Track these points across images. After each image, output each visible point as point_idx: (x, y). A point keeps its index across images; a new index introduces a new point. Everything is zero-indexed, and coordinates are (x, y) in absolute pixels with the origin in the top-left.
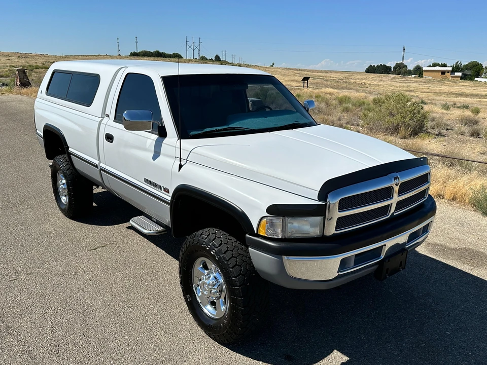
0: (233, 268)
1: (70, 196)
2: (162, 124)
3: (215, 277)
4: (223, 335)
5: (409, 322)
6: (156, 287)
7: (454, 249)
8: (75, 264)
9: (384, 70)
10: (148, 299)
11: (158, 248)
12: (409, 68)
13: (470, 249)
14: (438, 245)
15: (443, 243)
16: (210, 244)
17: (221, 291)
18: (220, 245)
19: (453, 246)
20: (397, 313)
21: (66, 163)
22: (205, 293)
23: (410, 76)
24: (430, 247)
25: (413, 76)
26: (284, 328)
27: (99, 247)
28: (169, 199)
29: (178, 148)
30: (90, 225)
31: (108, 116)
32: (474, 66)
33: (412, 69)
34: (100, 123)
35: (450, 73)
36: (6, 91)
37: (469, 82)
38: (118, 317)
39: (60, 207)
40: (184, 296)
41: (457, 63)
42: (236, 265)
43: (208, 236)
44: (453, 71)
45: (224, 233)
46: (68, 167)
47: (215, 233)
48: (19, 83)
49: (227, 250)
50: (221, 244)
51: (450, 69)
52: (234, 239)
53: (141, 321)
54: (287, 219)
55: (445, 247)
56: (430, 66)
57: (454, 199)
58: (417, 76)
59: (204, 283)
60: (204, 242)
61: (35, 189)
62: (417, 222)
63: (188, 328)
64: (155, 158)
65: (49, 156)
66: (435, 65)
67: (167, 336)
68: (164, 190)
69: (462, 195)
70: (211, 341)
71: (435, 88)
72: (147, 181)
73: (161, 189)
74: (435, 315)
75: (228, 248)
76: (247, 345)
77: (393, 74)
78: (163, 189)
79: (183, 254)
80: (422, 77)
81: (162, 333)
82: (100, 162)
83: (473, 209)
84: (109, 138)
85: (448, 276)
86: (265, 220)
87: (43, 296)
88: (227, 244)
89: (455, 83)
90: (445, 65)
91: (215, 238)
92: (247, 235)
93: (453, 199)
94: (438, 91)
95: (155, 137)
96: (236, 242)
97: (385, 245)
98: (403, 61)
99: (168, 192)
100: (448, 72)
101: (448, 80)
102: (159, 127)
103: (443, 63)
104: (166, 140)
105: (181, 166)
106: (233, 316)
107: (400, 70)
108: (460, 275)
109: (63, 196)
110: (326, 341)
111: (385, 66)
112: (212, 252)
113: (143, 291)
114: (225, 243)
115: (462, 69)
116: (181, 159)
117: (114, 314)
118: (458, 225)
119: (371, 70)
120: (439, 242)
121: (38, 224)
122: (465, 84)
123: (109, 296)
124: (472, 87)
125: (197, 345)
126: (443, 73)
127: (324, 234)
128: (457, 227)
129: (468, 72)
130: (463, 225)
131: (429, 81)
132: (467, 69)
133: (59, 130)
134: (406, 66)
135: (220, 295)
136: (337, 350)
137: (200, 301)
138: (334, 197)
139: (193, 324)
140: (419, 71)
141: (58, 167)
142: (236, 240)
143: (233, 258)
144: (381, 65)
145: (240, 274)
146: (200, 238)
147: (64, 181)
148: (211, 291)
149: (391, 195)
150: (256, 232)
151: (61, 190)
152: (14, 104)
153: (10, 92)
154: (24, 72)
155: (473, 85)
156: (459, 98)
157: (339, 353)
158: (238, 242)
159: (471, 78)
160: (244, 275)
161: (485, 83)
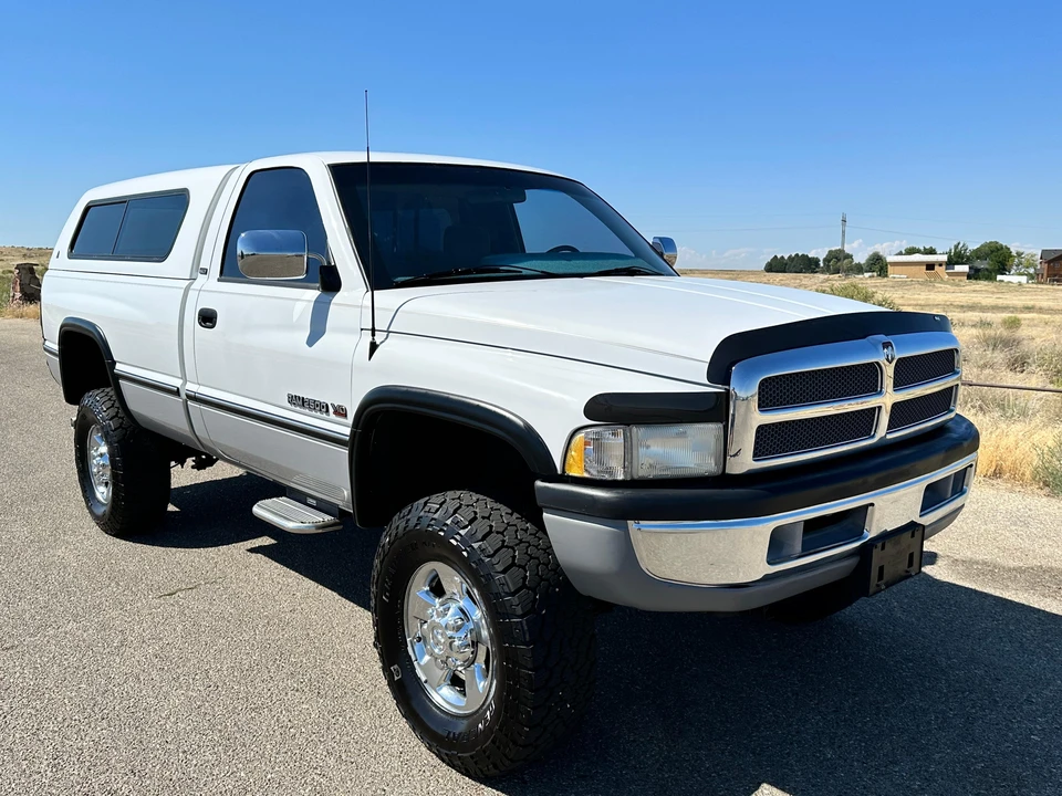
0: (504, 572)
1: (117, 482)
2: (329, 263)
3: (461, 610)
4: (484, 752)
5: (937, 718)
6: (315, 667)
7: (1014, 569)
8: (121, 625)
9: (805, 265)
10: (297, 690)
11: (320, 587)
12: (856, 260)
13: (1052, 569)
14: (977, 563)
15: (988, 558)
16: (449, 522)
17: (475, 644)
18: (471, 522)
19: (1012, 564)
20: (904, 700)
21: (109, 404)
22: (436, 651)
23: (861, 276)
24: (961, 568)
25: (867, 275)
26: (634, 741)
27: (180, 590)
28: (347, 431)
29: (366, 307)
30: (163, 549)
31: (205, 272)
32: (992, 252)
33: (863, 261)
34: (187, 290)
35: (944, 267)
37: (986, 283)
38: (220, 731)
39: (91, 512)
40: (386, 669)
41: (956, 247)
42: (513, 564)
43: (441, 505)
44: (950, 263)
45: (481, 497)
46: (112, 412)
47: (459, 498)
48: (18, 295)
49: (490, 532)
50: (475, 519)
51: (944, 258)
52: (504, 509)
53: (279, 739)
54: (634, 429)
55: (995, 567)
56: (900, 254)
57: (997, 473)
58: (875, 274)
59: (434, 627)
60: (433, 519)
61: (37, 485)
62: (940, 456)
63: (395, 749)
64: (311, 341)
65: (72, 396)
66: (911, 251)
67: (344, 768)
68: (336, 412)
69: (1014, 463)
70: (455, 774)
71: (916, 296)
72: (293, 400)
73: (327, 411)
74: (997, 702)
75: (491, 527)
76: (545, 780)
77: (823, 272)
78: (331, 410)
79: (381, 562)
80: (886, 276)
81: (331, 761)
82: (185, 381)
83: (1042, 492)
84: (207, 318)
85: (1013, 621)
86: (580, 436)
87: (37, 693)
88: (488, 518)
89: (958, 285)
90: (932, 252)
91: (460, 507)
92: (539, 483)
93: (995, 474)
94: (923, 303)
95: (313, 294)
96: (511, 514)
97: (872, 505)
98: (843, 244)
99: (345, 416)
100: (941, 265)
101: (942, 281)
102: (322, 268)
103: (927, 247)
104: (339, 297)
105: (374, 347)
106: (508, 695)
107: (837, 262)
108: (1039, 619)
109: (100, 484)
110: (740, 765)
111: (805, 257)
112: (452, 541)
113: (284, 676)
114: (483, 518)
115: (968, 258)
116: (373, 330)
117: (212, 727)
118: (1015, 524)
119: (777, 266)
120: (980, 557)
121: (40, 549)
122: (977, 287)
123: (202, 689)
124: (993, 293)
125: (418, 786)
126: (930, 266)
127: (727, 471)
128: (1013, 528)
129: (981, 264)
130: (1026, 524)
131: (902, 284)
132: (978, 258)
133: (94, 326)
134: (849, 257)
135: (475, 653)
136: (770, 783)
137: (423, 679)
138: (746, 377)
139: (408, 741)
140: (878, 265)
141: (90, 416)
142: (510, 511)
143: (504, 549)
144: (797, 255)
145: (524, 586)
146: (422, 514)
147: (104, 449)
148: (451, 644)
149: (877, 386)
150: (559, 472)
151: (95, 470)
152: (5, 334)
154: (31, 270)
155: (995, 290)
156: (970, 314)
157: (775, 790)
158: (516, 515)
159: (989, 276)
160: (534, 590)
161: (1020, 284)
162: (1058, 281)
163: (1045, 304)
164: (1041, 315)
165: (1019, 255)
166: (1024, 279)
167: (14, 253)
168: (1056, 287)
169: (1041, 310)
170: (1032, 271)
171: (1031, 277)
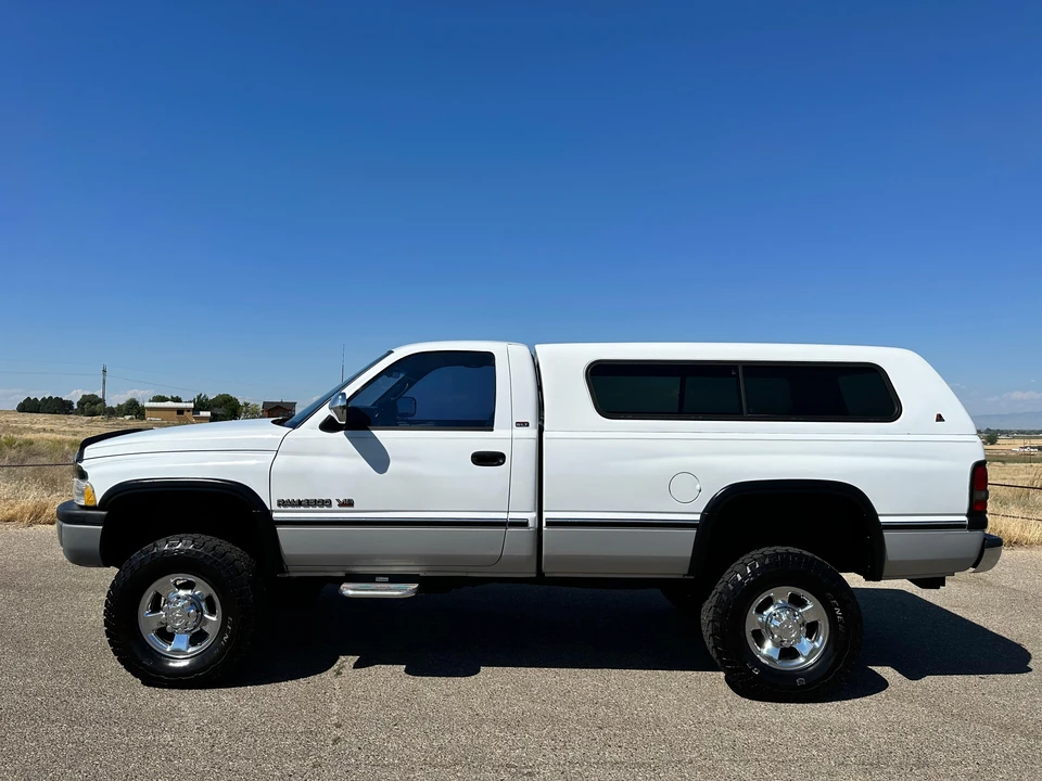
9: (58, 407)
12: (108, 404)
23: (122, 418)
33: (117, 406)
35: (192, 412)
41: (199, 397)
44: (196, 410)
51: (190, 405)
56: (154, 401)
58: (134, 417)
77: (76, 414)
80: (144, 419)
90: (178, 400)
100: (189, 411)
103: (174, 396)
111: (58, 400)
115: (209, 406)
119: (29, 406)
126: (180, 411)
129: (219, 411)
132: (216, 406)
134: (102, 401)
140: (135, 409)
144: (51, 398)
165: (246, 405)
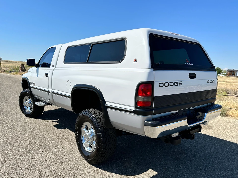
36: (15, 73)
48: (21, 70)
152: (18, 78)
153: (17, 74)
154: (24, 66)
161: (223, 76)
162: (231, 76)
163: (227, 81)
164: (226, 83)
165: (223, 70)
166: (224, 75)
167: (19, 62)
168: (230, 77)
169: (226, 82)
170: (225, 74)
171: (225, 75)
